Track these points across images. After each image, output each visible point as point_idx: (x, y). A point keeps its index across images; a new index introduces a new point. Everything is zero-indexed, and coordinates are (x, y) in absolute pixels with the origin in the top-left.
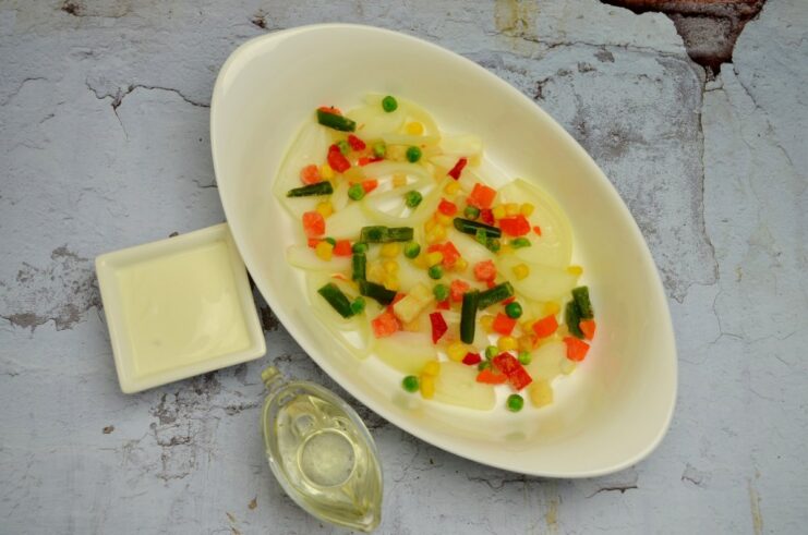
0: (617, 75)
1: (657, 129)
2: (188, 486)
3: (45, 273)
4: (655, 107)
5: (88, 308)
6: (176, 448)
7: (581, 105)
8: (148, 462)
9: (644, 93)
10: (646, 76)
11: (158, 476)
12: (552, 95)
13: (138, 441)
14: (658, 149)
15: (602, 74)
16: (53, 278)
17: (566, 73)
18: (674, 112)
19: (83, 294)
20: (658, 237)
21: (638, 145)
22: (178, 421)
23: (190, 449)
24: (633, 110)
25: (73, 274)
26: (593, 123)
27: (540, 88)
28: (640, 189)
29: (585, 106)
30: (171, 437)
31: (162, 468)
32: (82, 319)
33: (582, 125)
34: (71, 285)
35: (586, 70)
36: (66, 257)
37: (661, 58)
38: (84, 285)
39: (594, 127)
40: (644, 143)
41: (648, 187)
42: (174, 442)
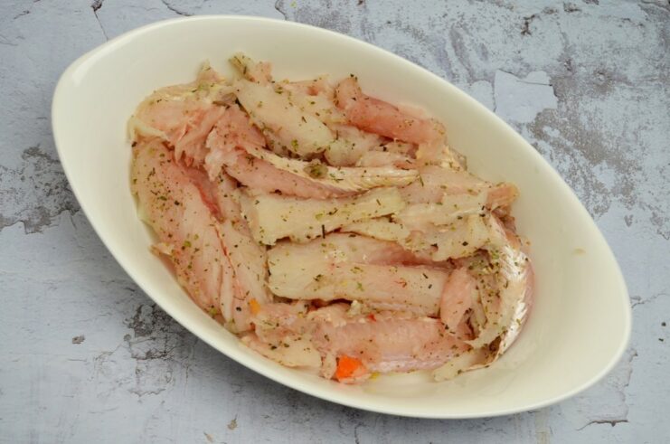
0: (601, 17)
1: (641, 70)
2: (163, 402)
3: (14, 172)
4: (638, 49)
5: (60, 212)
6: (152, 363)
7: (567, 43)
8: (121, 376)
9: (628, 36)
10: (629, 19)
11: (131, 391)
12: (539, 31)
13: (111, 353)
14: (642, 90)
15: (587, 15)
16: (23, 179)
17: (552, 11)
18: (657, 57)
19: (56, 196)
20: (643, 174)
21: (623, 85)
22: (154, 335)
23: (166, 363)
24: (617, 51)
25: (44, 175)
26: (578, 61)
27: (527, 24)
28: (626, 127)
29: (571, 44)
30: (146, 351)
31: (135, 383)
32: (53, 223)
33: (569, 63)
34: (42, 187)
35: (572, 10)
36: (39, 157)
37: (643, 5)
38: (57, 187)
39: (580, 65)
40: (629, 83)
41: (633, 126)
42: (149, 355)
